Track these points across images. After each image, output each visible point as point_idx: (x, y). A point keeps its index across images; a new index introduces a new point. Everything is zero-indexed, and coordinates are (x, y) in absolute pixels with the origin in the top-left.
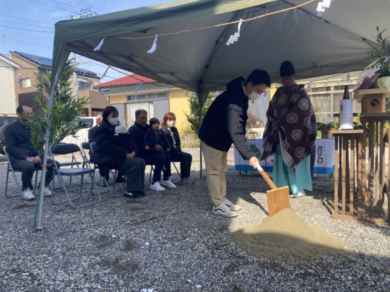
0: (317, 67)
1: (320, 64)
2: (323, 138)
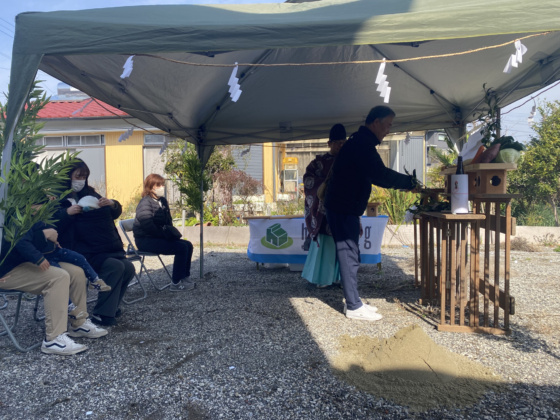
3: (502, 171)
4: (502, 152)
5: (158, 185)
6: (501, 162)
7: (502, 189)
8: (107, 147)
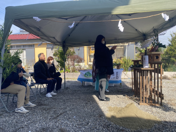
0: (117, 39)
1: (118, 38)
2: (117, 69)
3: (159, 54)
4: (159, 48)
5: (51, 60)
6: (159, 51)
7: (159, 60)
8: (35, 48)
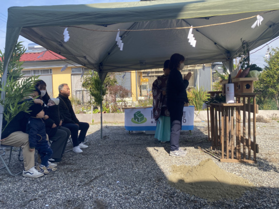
3: (251, 82)
4: (251, 72)
6: (250, 77)
7: (251, 90)
8: (53, 75)
